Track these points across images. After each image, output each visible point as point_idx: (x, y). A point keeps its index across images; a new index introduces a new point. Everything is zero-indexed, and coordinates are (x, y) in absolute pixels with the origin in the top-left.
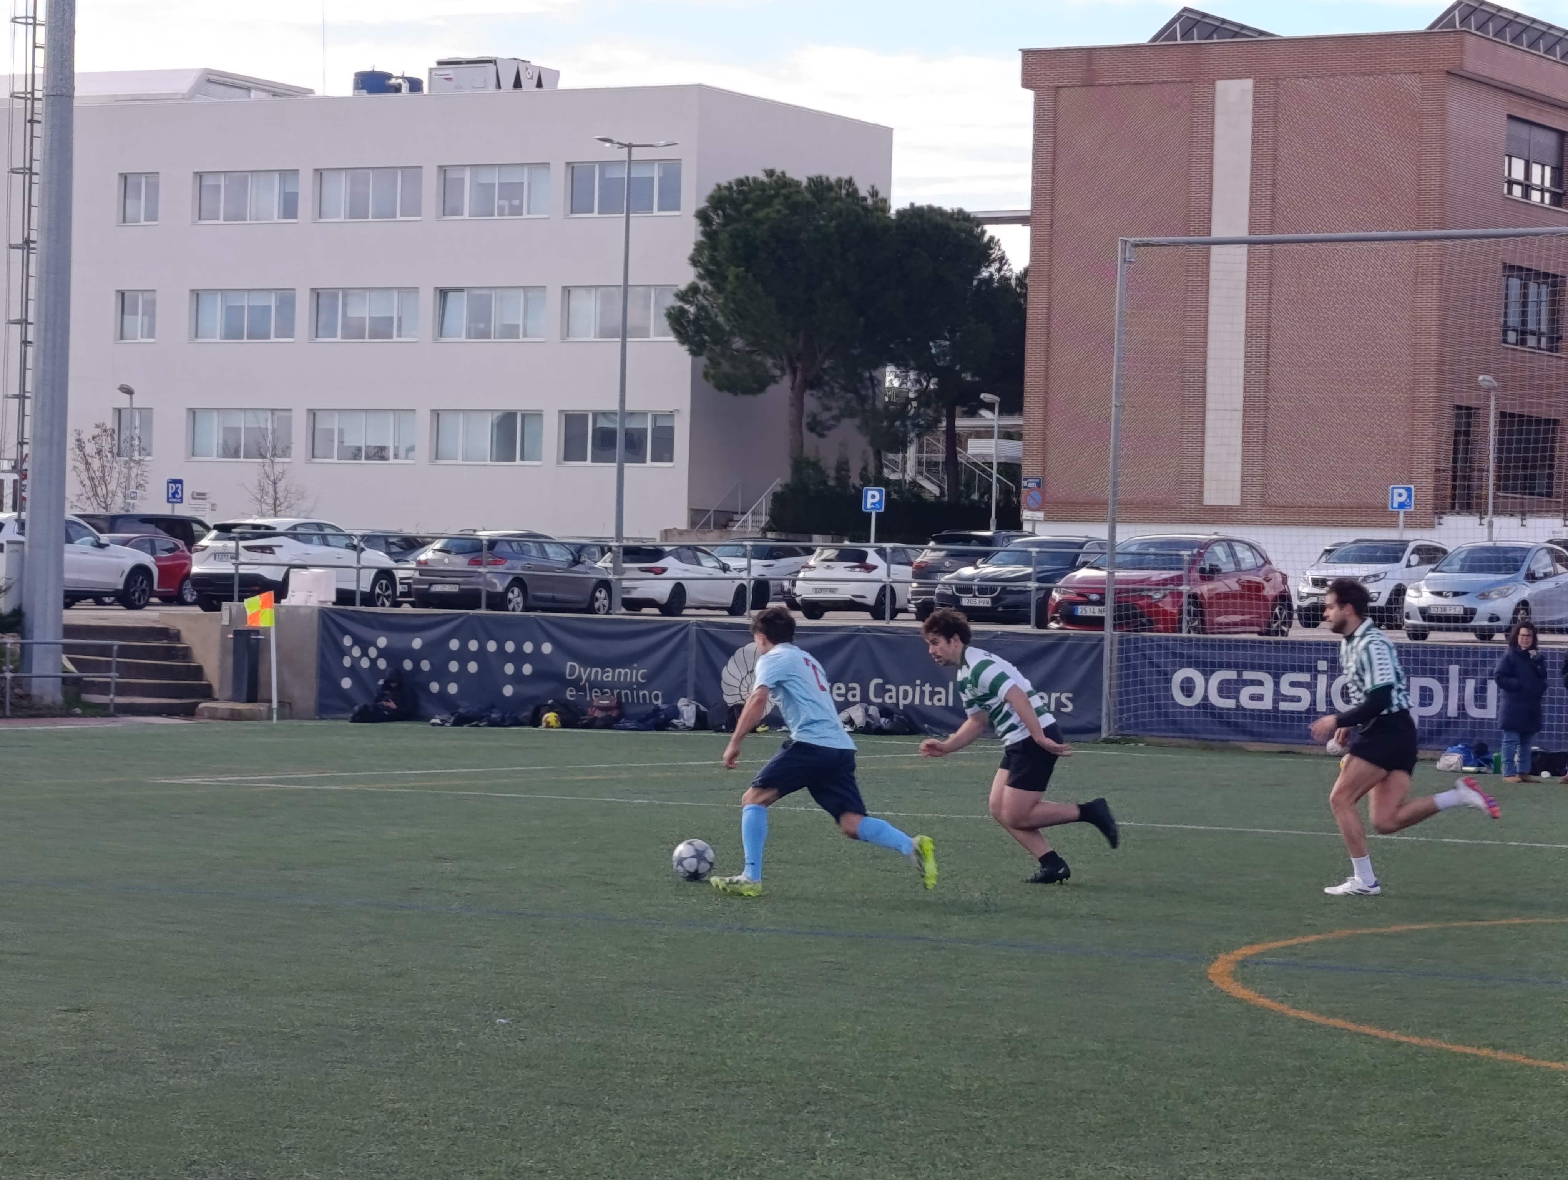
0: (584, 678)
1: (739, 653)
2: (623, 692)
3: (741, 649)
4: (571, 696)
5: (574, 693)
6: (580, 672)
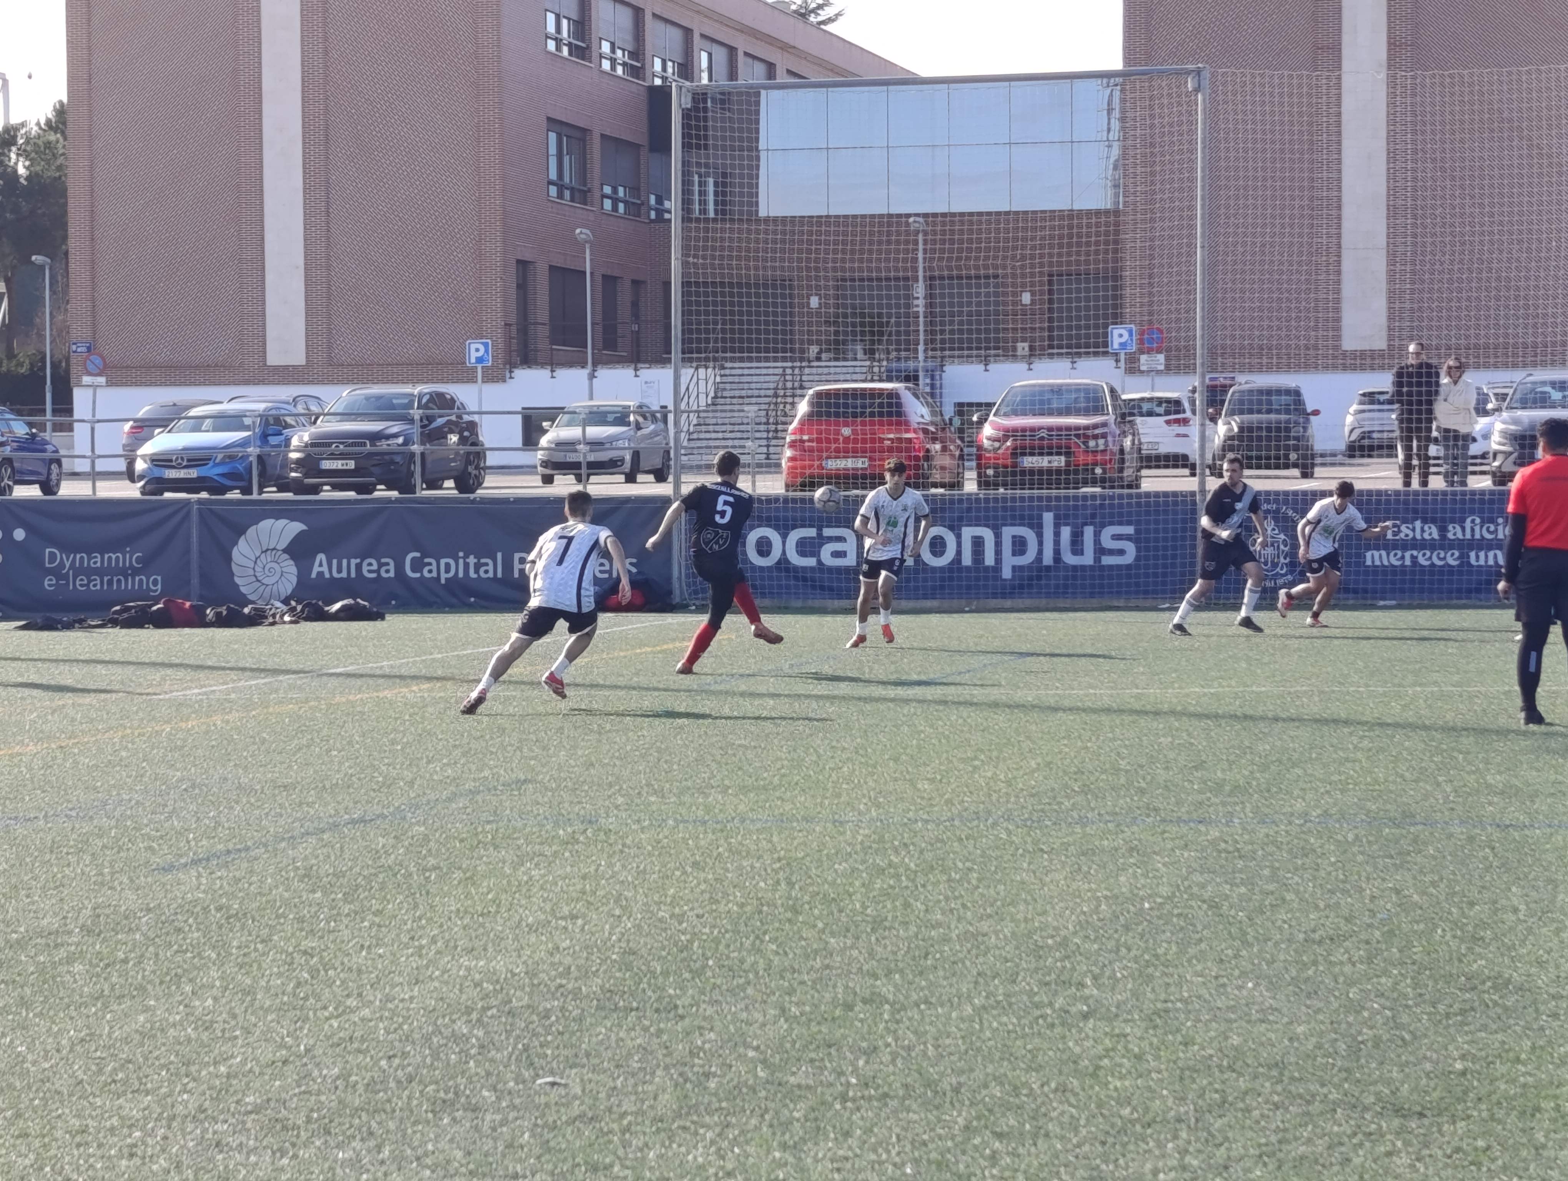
0: (67, 565)
1: (251, 531)
2: (115, 579)
3: (253, 528)
4: (50, 586)
5: (54, 582)
6: (62, 558)
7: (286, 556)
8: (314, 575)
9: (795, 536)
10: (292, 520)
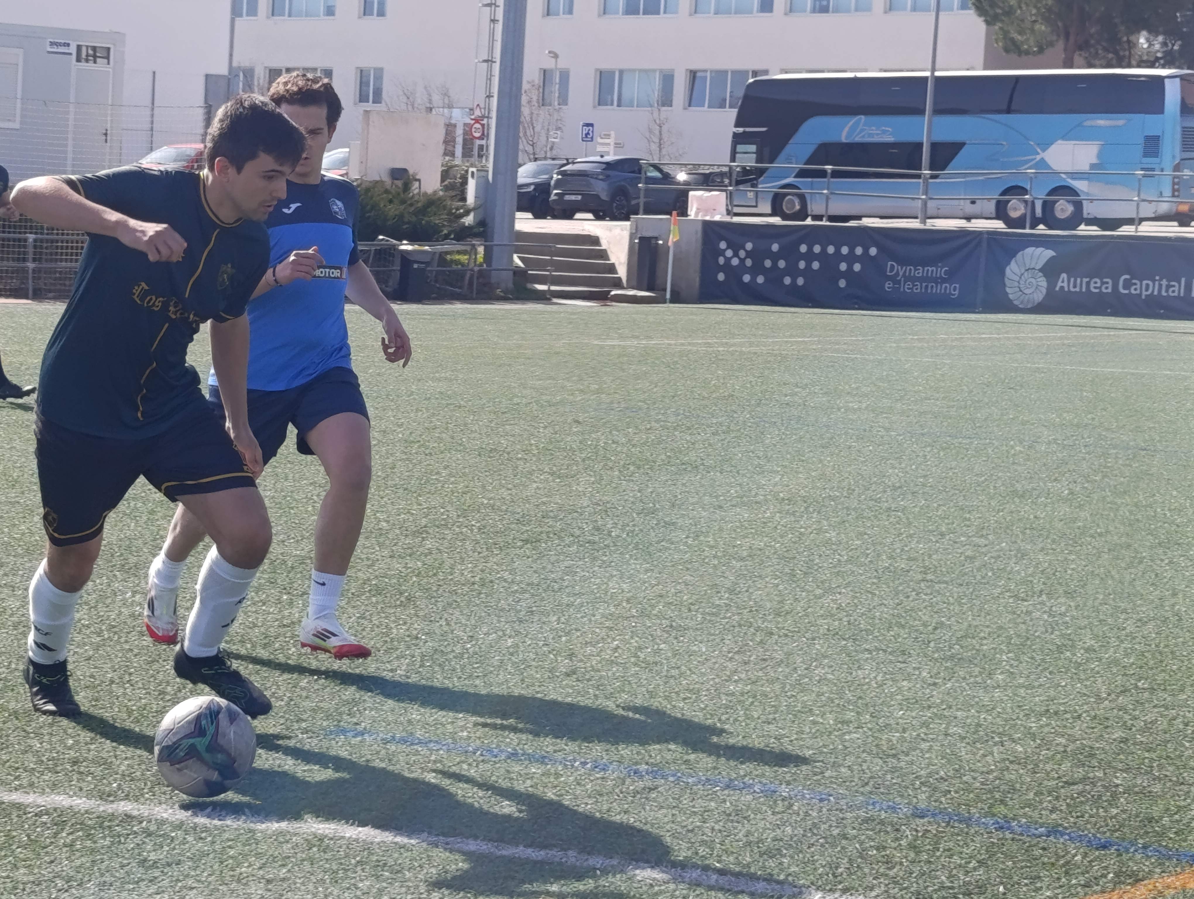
0: (901, 274)
1: (1020, 255)
2: (930, 285)
3: (1021, 253)
4: (889, 288)
5: (891, 285)
6: (898, 269)
7: (1041, 274)
8: (1057, 289)
10: (1047, 249)
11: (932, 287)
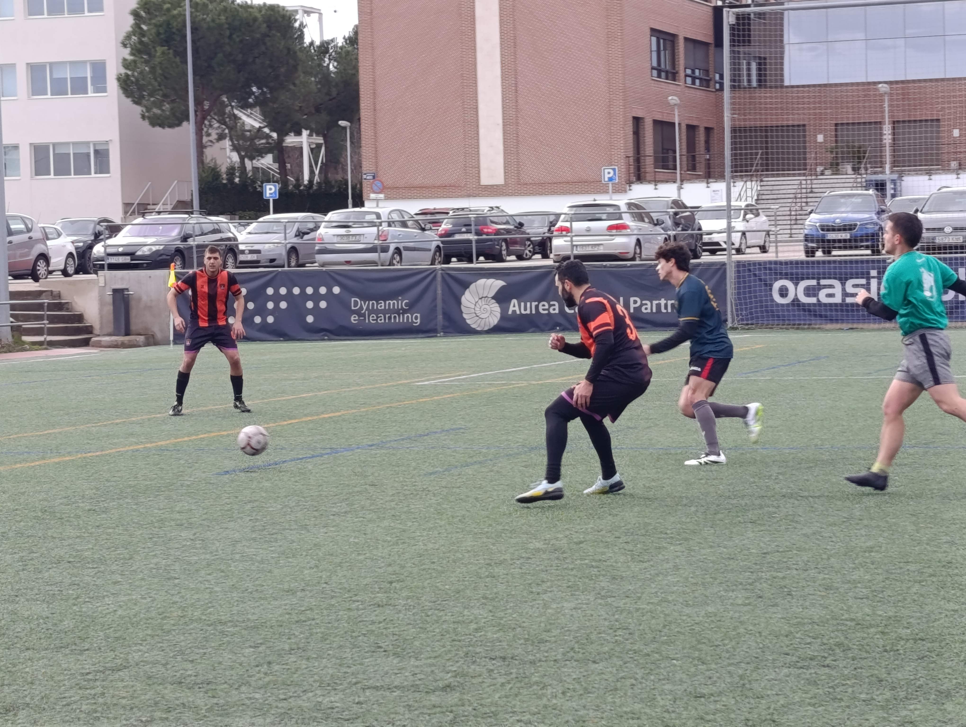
0: (365, 308)
1: (472, 286)
2: (393, 316)
3: (474, 284)
4: (355, 320)
5: (357, 318)
6: (361, 304)
7: (494, 301)
8: (510, 312)
9: (803, 284)
10: (497, 279)
11: (395, 317)
